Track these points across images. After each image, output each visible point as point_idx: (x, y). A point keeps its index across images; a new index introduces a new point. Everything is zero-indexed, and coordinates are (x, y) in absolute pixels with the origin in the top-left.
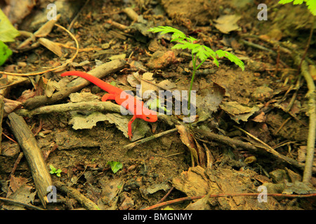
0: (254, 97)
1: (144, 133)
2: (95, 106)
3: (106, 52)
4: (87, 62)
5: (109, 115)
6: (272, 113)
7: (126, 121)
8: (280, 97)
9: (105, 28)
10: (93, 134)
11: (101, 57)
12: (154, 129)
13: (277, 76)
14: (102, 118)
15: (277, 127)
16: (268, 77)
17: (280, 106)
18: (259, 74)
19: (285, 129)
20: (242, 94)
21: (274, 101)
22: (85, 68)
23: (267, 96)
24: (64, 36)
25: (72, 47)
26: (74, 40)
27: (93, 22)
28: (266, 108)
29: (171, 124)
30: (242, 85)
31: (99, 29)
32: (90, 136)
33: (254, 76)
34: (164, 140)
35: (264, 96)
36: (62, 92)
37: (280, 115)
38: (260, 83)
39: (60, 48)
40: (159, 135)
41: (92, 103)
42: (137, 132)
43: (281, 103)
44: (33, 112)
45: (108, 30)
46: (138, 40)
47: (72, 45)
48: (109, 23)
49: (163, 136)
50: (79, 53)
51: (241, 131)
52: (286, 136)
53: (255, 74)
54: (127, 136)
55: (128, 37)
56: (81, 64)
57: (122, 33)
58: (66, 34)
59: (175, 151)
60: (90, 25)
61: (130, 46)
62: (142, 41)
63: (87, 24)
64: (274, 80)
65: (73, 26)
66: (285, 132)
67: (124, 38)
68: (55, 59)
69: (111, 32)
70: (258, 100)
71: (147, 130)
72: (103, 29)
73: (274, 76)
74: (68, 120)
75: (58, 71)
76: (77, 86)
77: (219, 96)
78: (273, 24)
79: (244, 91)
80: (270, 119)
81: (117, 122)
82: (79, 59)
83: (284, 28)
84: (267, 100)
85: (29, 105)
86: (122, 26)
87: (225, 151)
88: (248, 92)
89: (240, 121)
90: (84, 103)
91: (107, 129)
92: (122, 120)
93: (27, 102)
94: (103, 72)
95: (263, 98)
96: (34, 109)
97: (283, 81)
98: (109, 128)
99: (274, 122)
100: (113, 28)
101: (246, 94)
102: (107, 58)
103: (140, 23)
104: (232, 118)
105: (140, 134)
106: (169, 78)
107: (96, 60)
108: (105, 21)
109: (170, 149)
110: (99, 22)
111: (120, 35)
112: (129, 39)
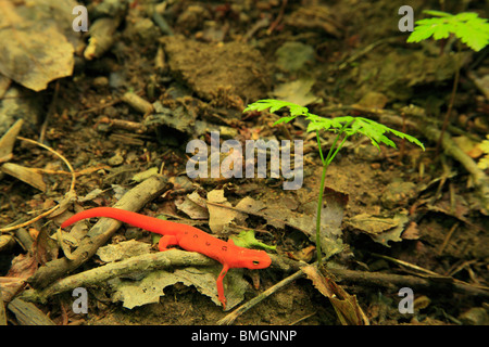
0: (389, 202)
1: (242, 293)
2: (155, 261)
3: (121, 170)
4: (99, 191)
5: (178, 272)
6: (424, 221)
7: (208, 277)
8: (428, 195)
9: (100, 132)
10: (158, 311)
11: (118, 179)
12: (257, 284)
13: (404, 163)
14: (170, 279)
15: (439, 242)
16: (392, 167)
17: (437, 208)
18: (378, 165)
19: (454, 243)
20: (364, 201)
21: (422, 202)
22: (98, 202)
23: (411, 196)
24: (37, 156)
25: (60, 172)
26: (59, 159)
27: (73, 125)
28: (414, 215)
29: (287, 268)
30: (358, 186)
31: (89, 136)
32: (155, 316)
33: (372, 169)
34: (281, 298)
35: (407, 196)
36: (85, 247)
37: (438, 222)
38: (388, 178)
39: (40, 176)
40: (271, 290)
41: (148, 257)
42: (231, 294)
43: (434, 203)
44: (48, 292)
45: (107, 134)
46: (163, 143)
47: (59, 168)
48: (104, 123)
49: (277, 292)
50: (77, 178)
51: (386, 260)
52: (457, 254)
53: (374, 165)
54: (218, 303)
55: (145, 140)
56: (89, 197)
57: (132, 135)
58: (38, 152)
59: (300, 313)
60: (71, 131)
61: (154, 154)
62: (171, 143)
63: (67, 130)
64: (404, 170)
65: (45, 137)
66: (455, 247)
67: (141, 143)
68: (37, 196)
69: (113, 137)
70: (397, 206)
71: (245, 286)
72: (96, 134)
73: (401, 164)
74: (109, 296)
75: (55, 214)
76: (106, 233)
77: (338, 210)
78: (360, 86)
79: (365, 194)
80: (425, 232)
81: (196, 283)
82: (83, 190)
83: (384, 89)
84: (411, 202)
85: (42, 280)
86: (131, 124)
87: (374, 296)
88: (374, 195)
89: (390, 242)
90: (134, 259)
91: (179, 297)
92: (202, 277)
93: (37, 275)
94: (137, 202)
95: (406, 200)
96: (48, 286)
97: (417, 170)
98: (182, 295)
99: (432, 235)
100: (114, 129)
101: (372, 200)
102: (127, 179)
103: (160, 113)
104: (376, 241)
105: (236, 296)
106: (248, 194)
107: (113, 186)
108: (94, 120)
109: (292, 311)
110: (85, 125)
111: (130, 139)
112: (148, 143)
